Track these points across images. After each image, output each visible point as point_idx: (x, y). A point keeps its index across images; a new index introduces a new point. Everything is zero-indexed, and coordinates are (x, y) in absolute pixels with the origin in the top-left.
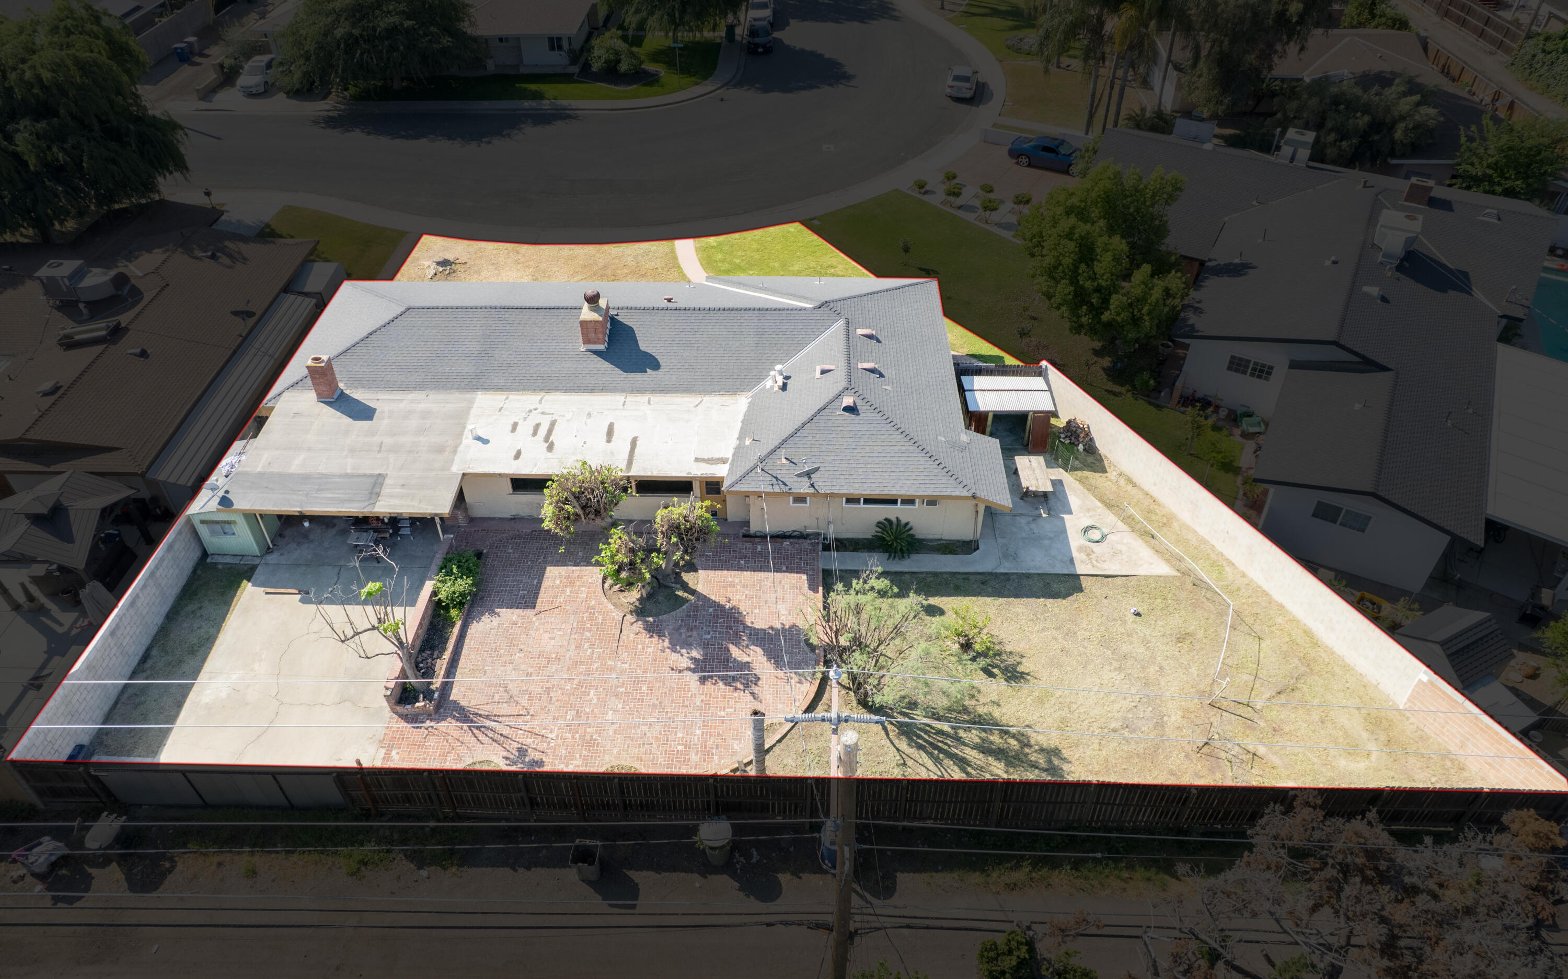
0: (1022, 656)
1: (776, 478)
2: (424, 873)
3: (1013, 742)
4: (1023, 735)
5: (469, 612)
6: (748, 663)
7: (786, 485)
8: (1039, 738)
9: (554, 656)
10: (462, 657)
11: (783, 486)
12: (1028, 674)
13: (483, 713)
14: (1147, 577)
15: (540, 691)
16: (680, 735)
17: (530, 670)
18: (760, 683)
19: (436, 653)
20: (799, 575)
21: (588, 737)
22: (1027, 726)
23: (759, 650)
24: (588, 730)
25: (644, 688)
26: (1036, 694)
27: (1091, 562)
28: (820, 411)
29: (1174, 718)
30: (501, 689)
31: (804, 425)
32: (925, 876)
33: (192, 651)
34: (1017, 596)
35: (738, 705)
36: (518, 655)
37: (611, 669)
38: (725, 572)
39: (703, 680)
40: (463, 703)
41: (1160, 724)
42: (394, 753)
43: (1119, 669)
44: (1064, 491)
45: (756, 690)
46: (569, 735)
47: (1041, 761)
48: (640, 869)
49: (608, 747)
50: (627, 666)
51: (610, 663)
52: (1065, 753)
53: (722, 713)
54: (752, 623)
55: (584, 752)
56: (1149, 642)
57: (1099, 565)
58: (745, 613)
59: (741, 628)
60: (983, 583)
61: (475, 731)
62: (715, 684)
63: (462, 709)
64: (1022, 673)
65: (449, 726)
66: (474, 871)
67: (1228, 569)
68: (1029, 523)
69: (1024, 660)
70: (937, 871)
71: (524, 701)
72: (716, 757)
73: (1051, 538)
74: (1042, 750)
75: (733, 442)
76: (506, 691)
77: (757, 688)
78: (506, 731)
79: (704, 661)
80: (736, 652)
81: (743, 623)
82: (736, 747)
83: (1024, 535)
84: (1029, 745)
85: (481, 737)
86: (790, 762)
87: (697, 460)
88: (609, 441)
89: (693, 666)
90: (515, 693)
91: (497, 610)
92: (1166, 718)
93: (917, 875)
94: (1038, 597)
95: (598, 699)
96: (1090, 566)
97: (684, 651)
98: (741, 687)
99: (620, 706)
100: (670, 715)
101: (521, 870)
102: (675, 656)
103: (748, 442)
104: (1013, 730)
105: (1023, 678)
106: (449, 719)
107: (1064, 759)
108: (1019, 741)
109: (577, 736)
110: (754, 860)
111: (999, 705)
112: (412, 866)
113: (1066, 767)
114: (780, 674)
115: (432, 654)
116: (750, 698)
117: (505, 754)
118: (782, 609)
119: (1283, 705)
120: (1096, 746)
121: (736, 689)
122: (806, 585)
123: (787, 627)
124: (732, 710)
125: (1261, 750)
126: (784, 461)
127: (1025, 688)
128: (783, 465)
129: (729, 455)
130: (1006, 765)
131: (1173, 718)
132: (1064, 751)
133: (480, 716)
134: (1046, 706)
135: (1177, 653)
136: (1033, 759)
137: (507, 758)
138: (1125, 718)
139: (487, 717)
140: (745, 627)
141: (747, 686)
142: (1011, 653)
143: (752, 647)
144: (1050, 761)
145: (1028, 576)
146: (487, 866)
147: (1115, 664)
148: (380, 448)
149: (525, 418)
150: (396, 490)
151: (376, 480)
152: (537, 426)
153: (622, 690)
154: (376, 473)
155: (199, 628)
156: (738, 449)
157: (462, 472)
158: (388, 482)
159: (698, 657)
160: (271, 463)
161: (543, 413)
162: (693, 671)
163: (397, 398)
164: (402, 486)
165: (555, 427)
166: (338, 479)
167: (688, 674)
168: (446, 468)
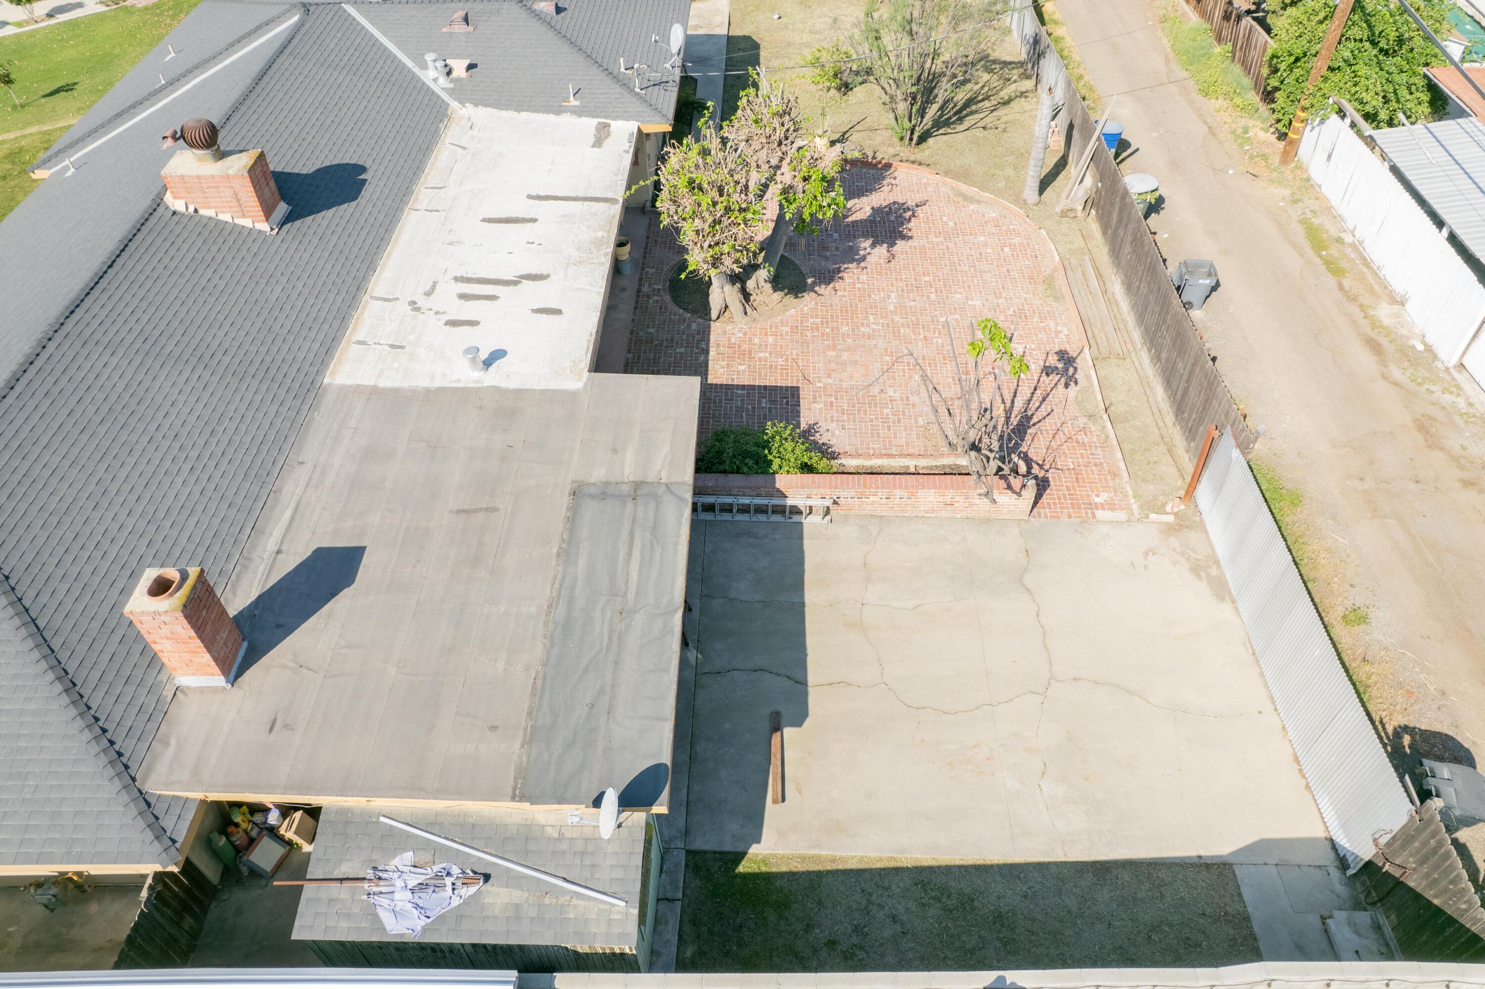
10: (905, 453)
13: (1004, 416)
28: (553, 28)
31: (572, 44)
33: (967, 903)
36: (891, 394)
42: (1098, 501)
61: (1035, 419)
75: (567, 119)
77: (909, 204)
78: (1025, 391)
79: (875, 238)
80: (859, 216)
82: (993, 215)
86: (1001, 184)
87: (597, 145)
88: (533, 221)
89: (886, 246)
91: (805, 426)
94: (759, 54)
95: (951, 315)
96: (717, 29)
97: (862, 253)
98: (909, 214)
99: (958, 298)
100: (964, 259)
102: (872, 260)
103: (575, 102)
116: (924, 209)
117: (1061, 387)
121: (913, 217)
124: (944, 219)
126: (629, 72)
129: (592, 122)
133: (1008, 420)
137: (1067, 385)
139: (1008, 413)
141: (908, 210)
148: (476, 511)
149: (437, 313)
150: (629, 457)
151: (592, 497)
152: (463, 297)
153: (933, 296)
154: (565, 500)
155: (894, 919)
156: (580, 112)
157: (586, 374)
158: (598, 474)
159: (869, 242)
160: (493, 728)
161: (428, 294)
162: (892, 244)
163: (287, 515)
164: (615, 451)
165: (474, 276)
166: (582, 564)
167: (895, 248)
168: (570, 397)
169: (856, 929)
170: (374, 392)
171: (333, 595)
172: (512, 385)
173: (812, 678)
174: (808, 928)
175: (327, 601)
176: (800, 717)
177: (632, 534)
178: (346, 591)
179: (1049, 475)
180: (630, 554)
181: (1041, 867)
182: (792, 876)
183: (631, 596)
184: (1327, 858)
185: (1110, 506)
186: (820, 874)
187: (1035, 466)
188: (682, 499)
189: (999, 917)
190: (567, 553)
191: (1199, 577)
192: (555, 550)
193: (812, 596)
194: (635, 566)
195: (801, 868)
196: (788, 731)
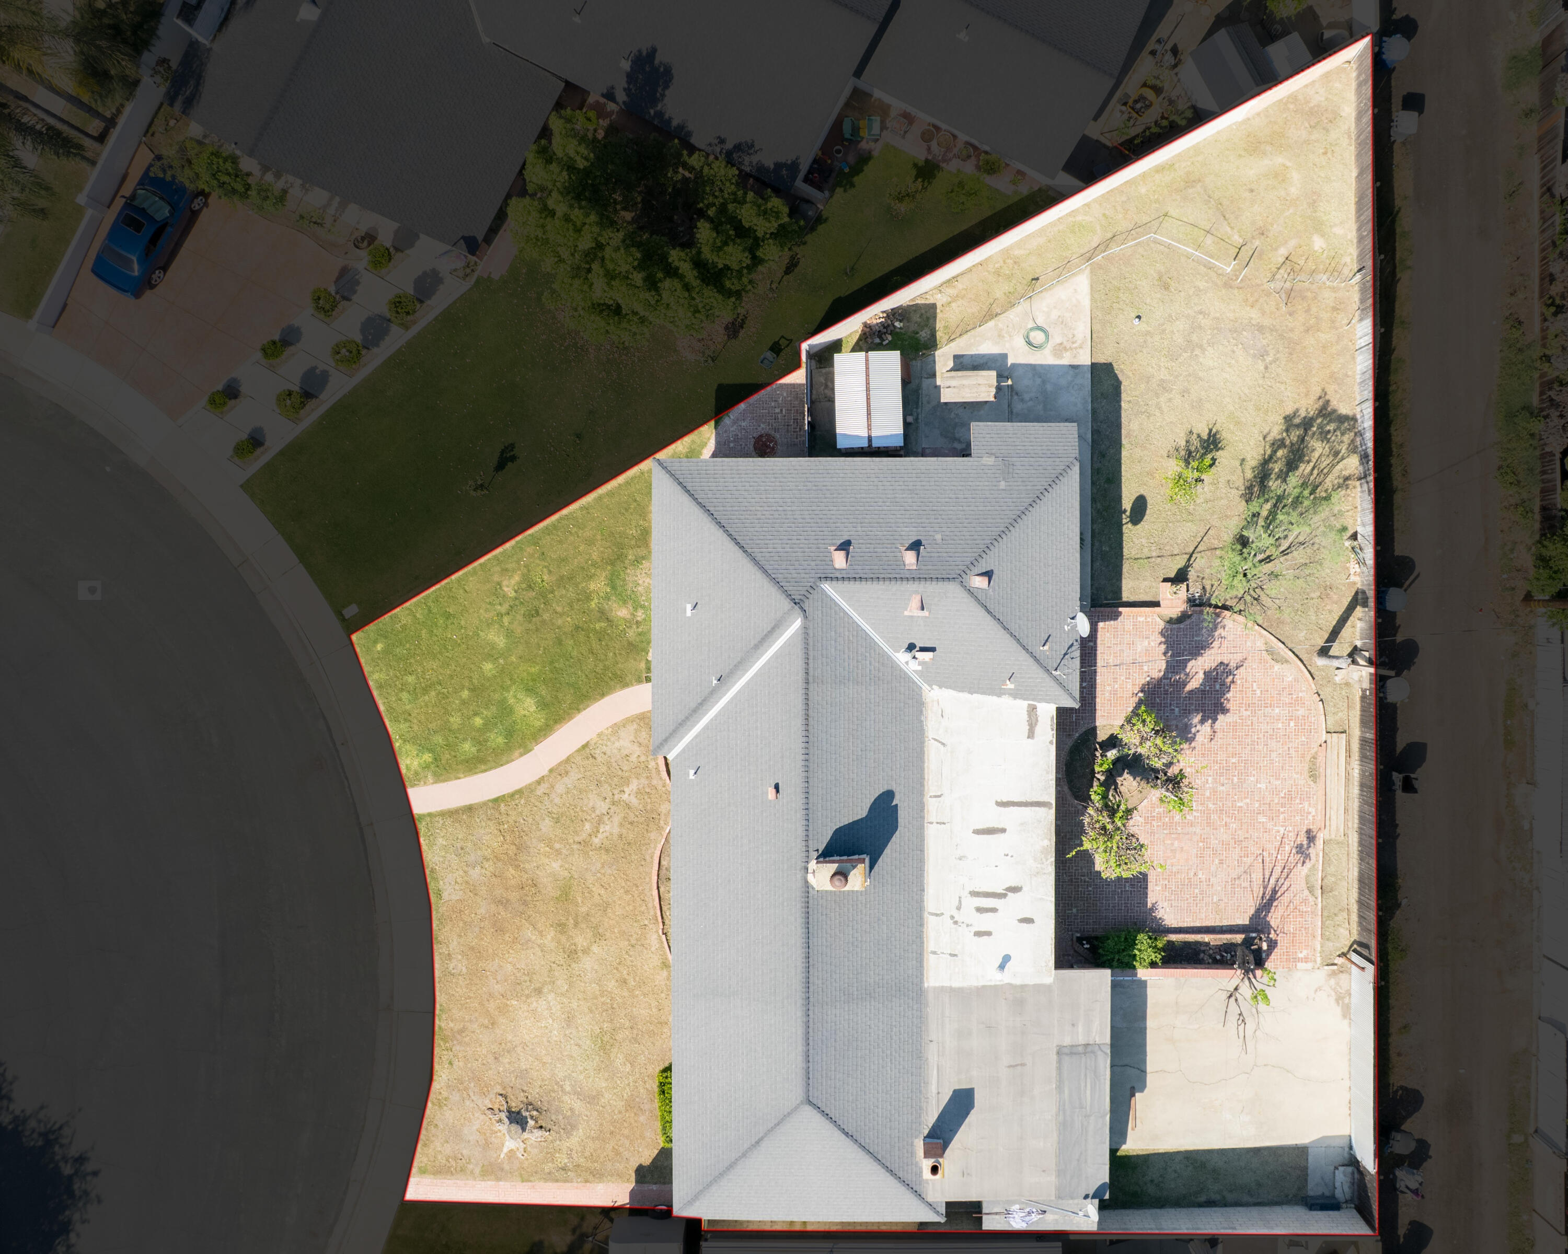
0: (1191, 432)
1: (1065, 654)
2: (1404, 902)
3: (1280, 453)
4: (1273, 444)
5: (1154, 931)
6: (1205, 673)
7: (1072, 645)
8: (1276, 431)
9: (1201, 844)
10: (1204, 925)
11: (1073, 648)
12: (1211, 430)
13: (1261, 892)
14: (1093, 299)
15: (1237, 850)
16: (1280, 725)
17: (1217, 861)
18: (1226, 662)
19: (1203, 948)
20: (1100, 630)
21: (1282, 801)
22: (1264, 438)
23: (1190, 665)
24: (1276, 801)
25: (1234, 760)
26: (1232, 427)
27: (1076, 348)
28: (989, 612)
29: (1254, 314)
30: (1237, 882)
31: (1005, 628)
32: (1396, 535)
33: (1203, 1165)
34: (1119, 426)
35: (1250, 679)
36: (1200, 876)
37: (1215, 791)
38: (1098, 700)
39: (1225, 711)
40: (1252, 911)
41: (1261, 329)
42: (1300, 955)
43: (1203, 350)
44: (972, 356)
45: (1233, 665)
46: (1282, 816)
47: (1298, 433)
48: (1395, 743)
49: (1292, 782)
50: (1210, 779)
51: (1208, 794)
52: (1289, 411)
53: (1258, 692)
54: (1160, 671)
55: (1298, 801)
56: (1170, 316)
57: (1079, 342)
58: (1148, 679)
59: (1166, 681)
60: (1104, 456)
61: (1279, 894)
62: (1229, 700)
63: (1258, 911)
64: (1209, 434)
65: (1274, 919)
66: (1400, 865)
67: (1080, 218)
68: (1022, 400)
69: (1195, 431)
70: (1393, 525)
71: (1249, 860)
72: (1300, 694)
73: (1044, 382)
74: (1287, 430)
75: (1006, 700)
76: (1239, 878)
77: (1231, 664)
78: (1278, 869)
79: (1203, 711)
80: (1194, 684)
81: (1160, 680)
82: (1290, 679)
83: (1040, 407)
84: (1283, 439)
85: (1285, 887)
86: (1303, 634)
87: (1031, 735)
88: (1003, 831)
89: (1210, 721)
90: (1242, 869)
91: (1149, 905)
92: (1254, 322)
93: (1396, 540)
94: (1120, 406)
95: (1245, 798)
96: (1081, 351)
97: (1193, 730)
98: (1231, 678)
99: (1252, 779)
100: (1261, 736)
101: (1398, 831)
102: (1199, 737)
103: (1010, 686)
104: (1269, 452)
105: (1215, 435)
106: (1268, 919)
107: (1295, 414)
108: (1279, 447)
109: (1282, 810)
110: (1387, 660)
111: (1243, 460)
112: (1398, 912)
113: (1303, 413)
114: (1216, 644)
115: (1204, 952)
116: (1242, 670)
117: (1299, 865)
118: (1141, 645)
119: (1237, 218)
120: (1283, 387)
121: (1233, 682)
122: (1112, 622)
123: (1163, 640)
124: (1255, 684)
125: (1283, 252)
126: (1046, 648)
127: (1225, 435)
128: (1051, 649)
129: (1023, 705)
130: (1302, 462)
131: (1254, 316)
132: (1287, 413)
133: (1264, 894)
134: (1243, 420)
135: (1182, 294)
136: (1295, 439)
137: (1304, 862)
138: (1254, 356)
139: (1265, 888)
140: (1165, 677)
141: (1230, 673)
142: (1187, 442)
143: (1188, 671)
144: (1298, 426)
145: (1094, 412)
146: (1395, 857)
147: (1197, 351)
148: (1017, 1065)
149: (968, 926)
150: (1080, 1029)
151: (1067, 1054)
152: (980, 910)
153: (1235, 779)
154: (1054, 1057)
155: (1175, 1171)
156: (1015, 695)
157: (1053, 971)
158: (1067, 1041)
159: (1199, 717)
160: (1044, 1171)
161: (959, 908)
162: (1215, 720)
163: (935, 1072)
164: (1073, 1025)
165: (981, 890)
166: (1066, 1092)
167: (1218, 725)
168: (1047, 989)
169: (1161, 1176)
170: (952, 990)
171: (968, 1114)
172: (1018, 982)
173: (1149, 1068)
174: (1143, 1176)
175: (966, 1117)
176: (1142, 1088)
177: (1086, 1075)
178: (972, 1112)
179: (1279, 938)
180: (1086, 1086)
181: (1233, 1150)
182: (1138, 1156)
183: (1088, 1108)
184: (1347, 1141)
185: (1306, 960)
186: (1148, 1155)
187: (1272, 932)
188: (1106, 1054)
189: (1214, 1170)
190: (1060, 1088)
191: (1338, 1003)
192: (1054, 1086)
193: (1151, 1023)
194: (1088, 1092)
195: (1141, 1153)
196: (1137, 1095)
